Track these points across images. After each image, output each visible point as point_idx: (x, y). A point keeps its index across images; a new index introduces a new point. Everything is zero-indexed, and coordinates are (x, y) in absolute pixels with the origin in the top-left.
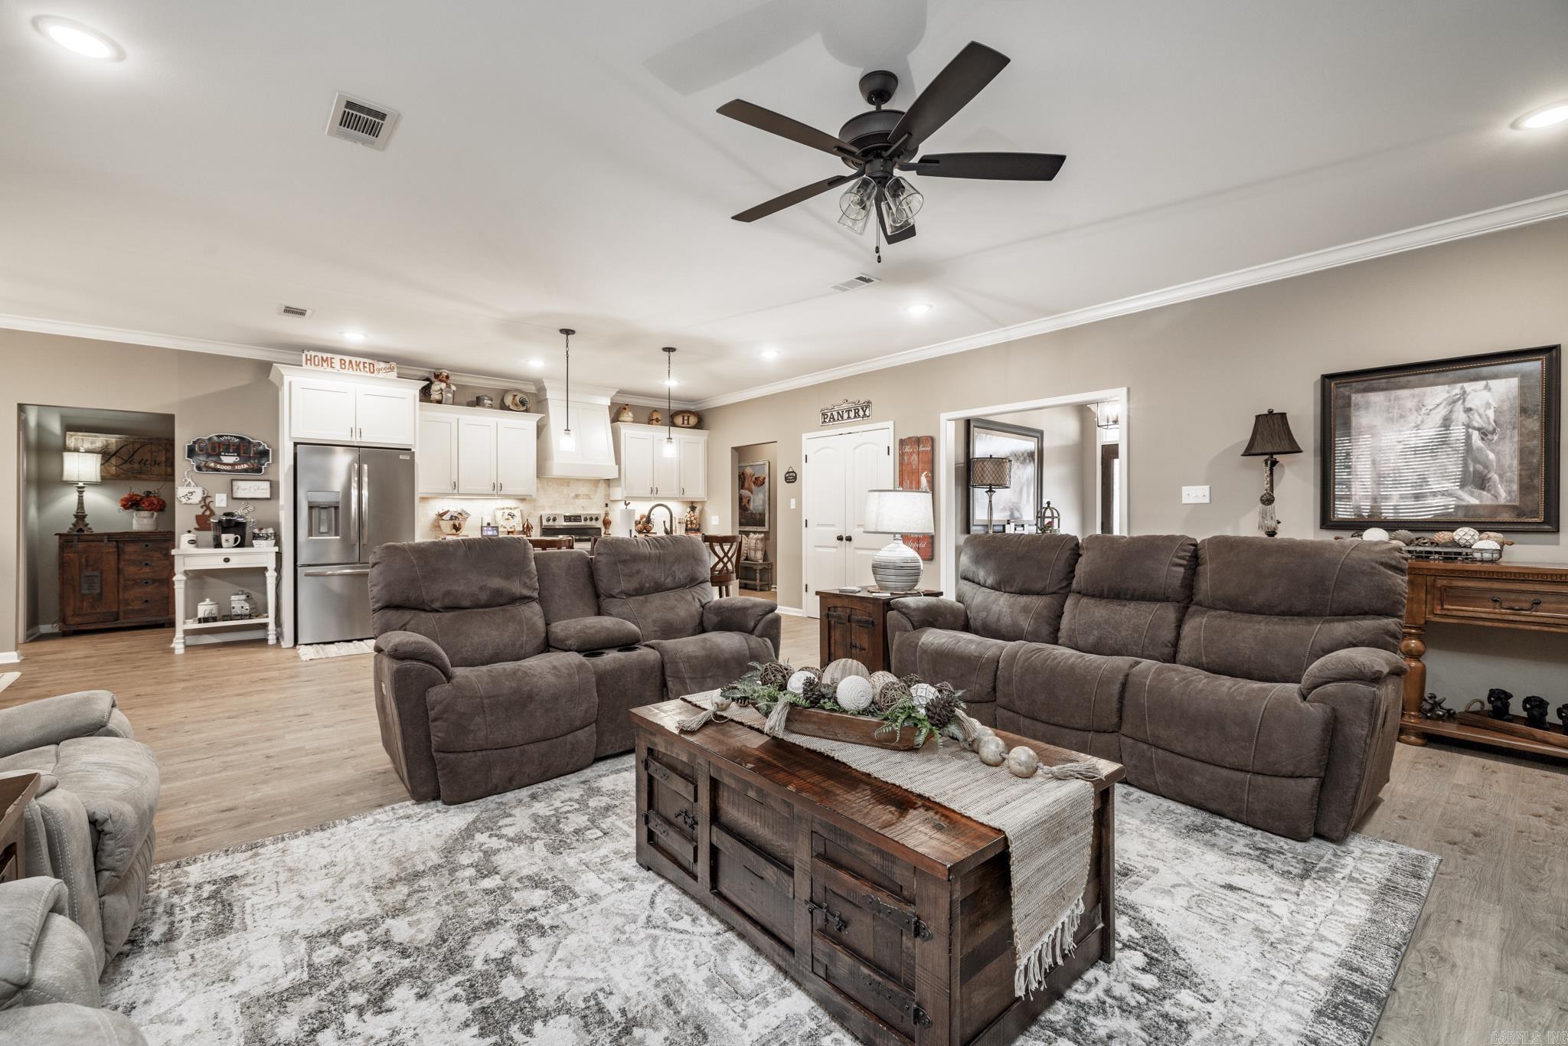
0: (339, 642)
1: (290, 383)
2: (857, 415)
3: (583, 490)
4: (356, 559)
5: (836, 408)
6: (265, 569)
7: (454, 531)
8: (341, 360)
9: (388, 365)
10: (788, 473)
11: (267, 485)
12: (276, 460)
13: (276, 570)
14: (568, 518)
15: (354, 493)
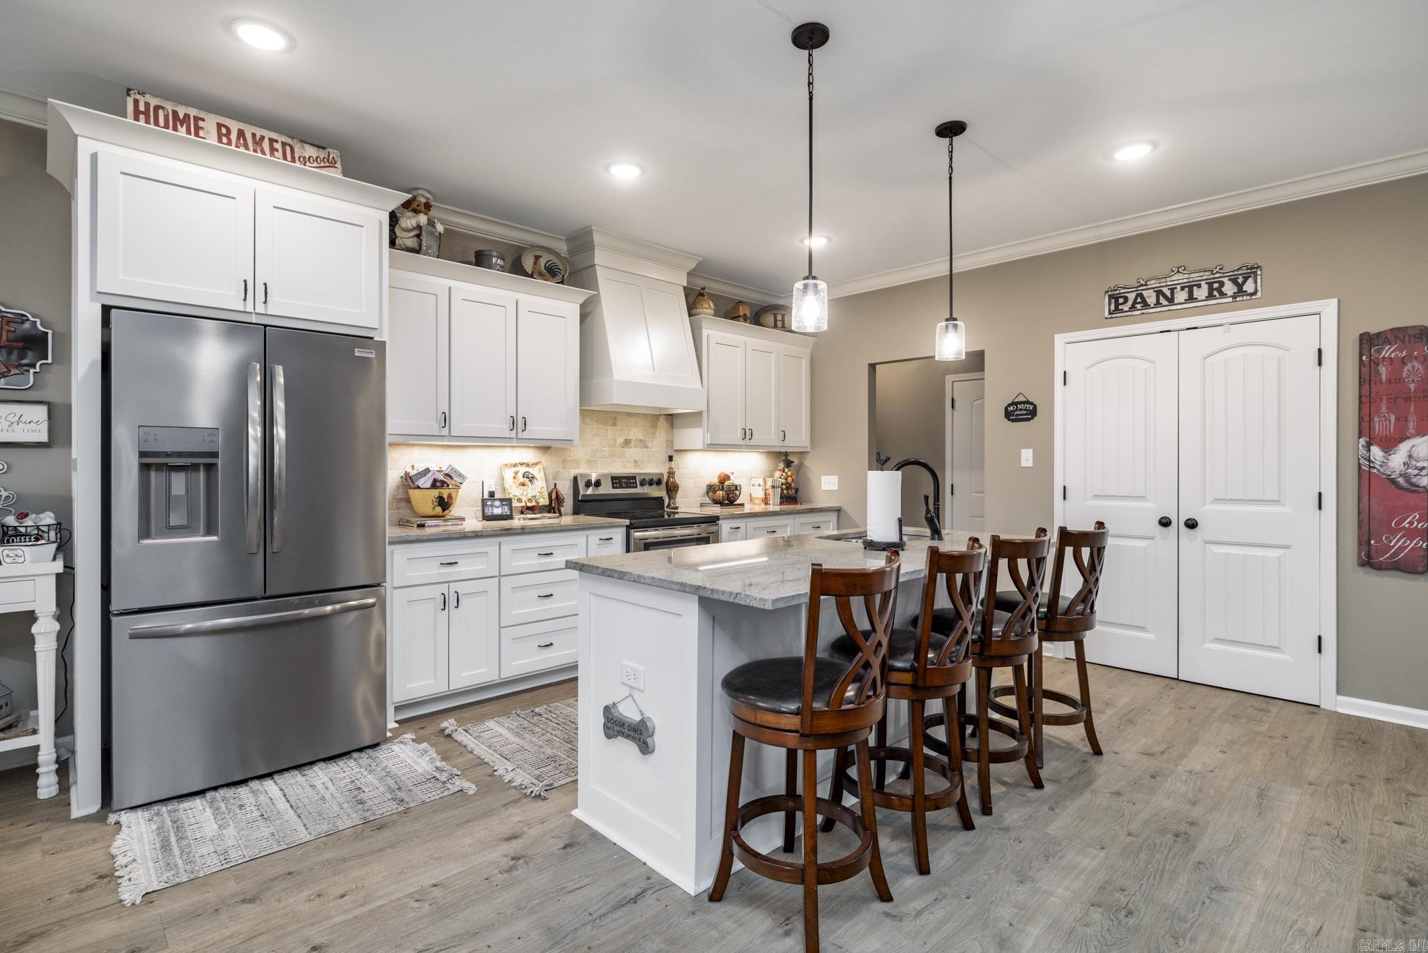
0: (215, 788)
1: (94, 158)
2: (1215, 290)
3: (636, 433)
4: (258, 591)
5: (1153, 284)
6: (30, 617)
7: (439, 509)
8: (219, 126)
9: (322, 154)
10: (1013, 403)
11: (40, 412)
12: (64, 356)
13: (58, 618)
14: (617, 481)
15: (255, 432)
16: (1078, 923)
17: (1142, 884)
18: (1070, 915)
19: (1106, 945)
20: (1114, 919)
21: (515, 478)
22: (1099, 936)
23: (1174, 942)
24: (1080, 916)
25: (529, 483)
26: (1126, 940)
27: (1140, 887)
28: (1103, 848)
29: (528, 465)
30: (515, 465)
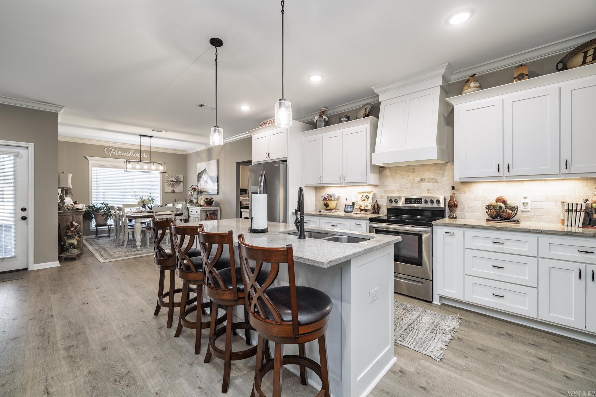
16: (125, 364)
17: (125, 395)
18: (130, 364)
19: (110, 366)
20: (117, 375)
21: (361, 197)
22: (115, 366)
23: (93, 386)
24: (127, 366)
25: (366, 200)
26: (107, 373)
27: (124, 393)
28: (157, 393)
29: (367, 193)
30: (362, 193)
